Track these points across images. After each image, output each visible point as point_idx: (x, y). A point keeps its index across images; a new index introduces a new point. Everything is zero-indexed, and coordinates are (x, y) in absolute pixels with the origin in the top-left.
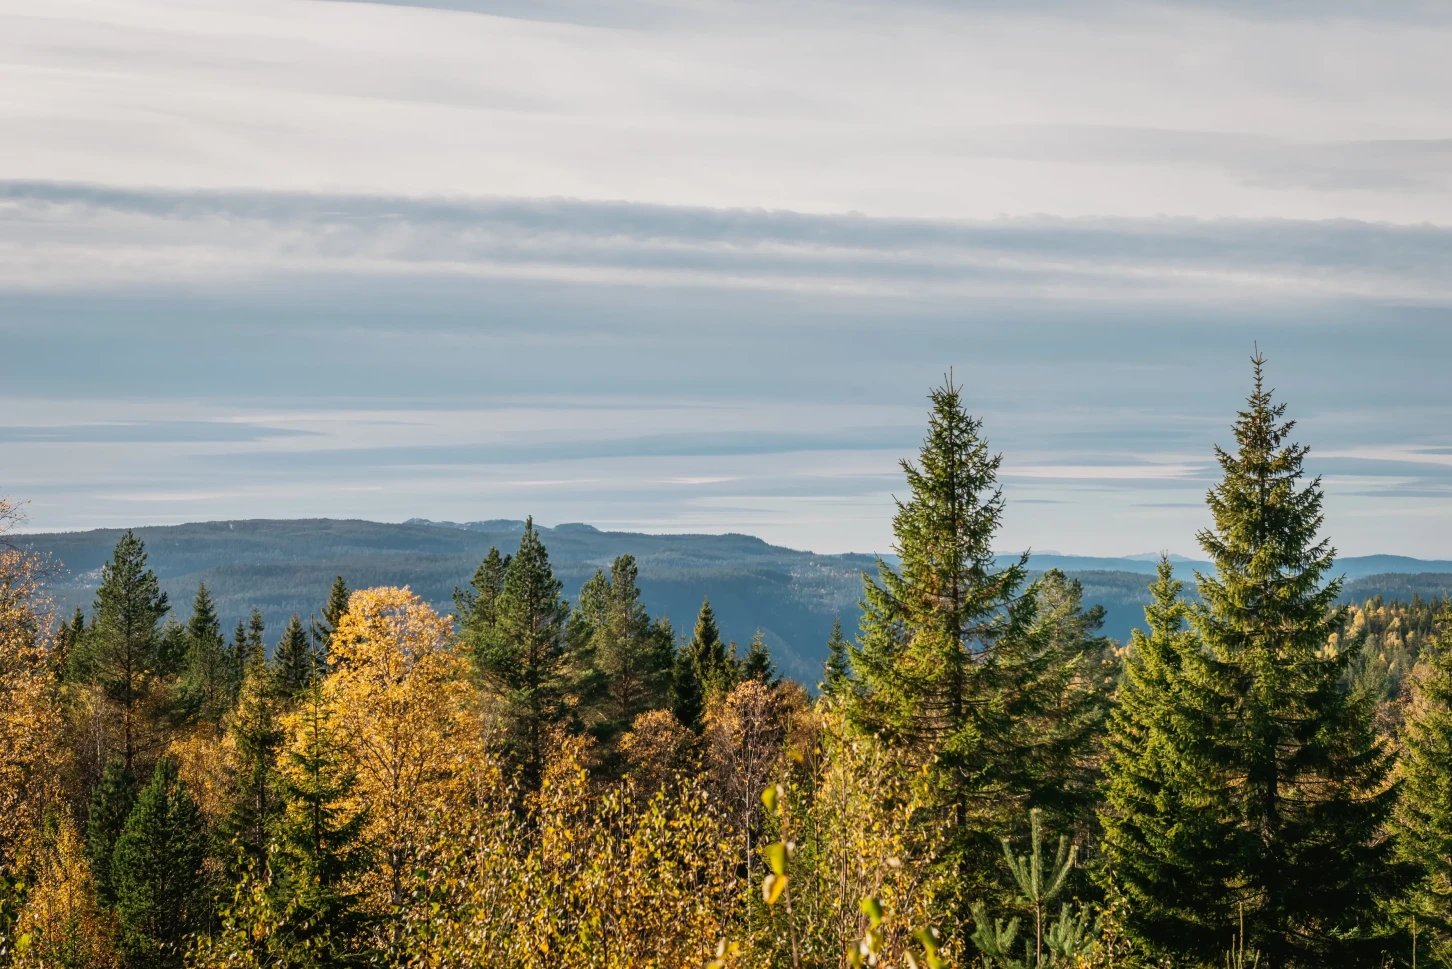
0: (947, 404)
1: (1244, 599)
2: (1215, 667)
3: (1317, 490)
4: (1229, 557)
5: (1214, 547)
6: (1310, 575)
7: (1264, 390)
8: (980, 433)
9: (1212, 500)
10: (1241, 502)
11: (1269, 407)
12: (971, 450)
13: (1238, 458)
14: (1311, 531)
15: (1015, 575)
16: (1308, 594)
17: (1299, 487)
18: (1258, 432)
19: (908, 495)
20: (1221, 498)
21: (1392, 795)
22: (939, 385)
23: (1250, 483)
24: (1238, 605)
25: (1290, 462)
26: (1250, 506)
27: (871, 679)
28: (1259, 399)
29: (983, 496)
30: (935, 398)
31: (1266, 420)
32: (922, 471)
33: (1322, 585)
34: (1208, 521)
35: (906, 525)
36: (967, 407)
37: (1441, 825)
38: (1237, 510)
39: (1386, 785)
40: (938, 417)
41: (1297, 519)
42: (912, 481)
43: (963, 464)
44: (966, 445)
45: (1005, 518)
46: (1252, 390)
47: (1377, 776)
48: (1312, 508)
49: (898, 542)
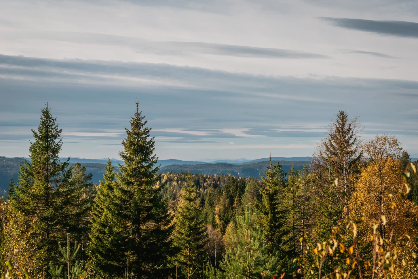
0: (46, 113)
1: (132, 172)
2: (123, 191)
3: (153, 141)
4: (128, 160)
5: (124, 156)
6: (151, 165)
7: (139, 112)
8: (56, 122)
9: (123, 143)
10: (132, 144)
11: (140, 116)
12: (53, 127)
13: (131, 131)
14: (151, 152)
15: (65, 164)
16: (150, 170)
17: (148, 139)
18: (137, 124)
19: (34, 140)
20: (126, 142)
21: (173, 227)
22: (44, 108)
23: (135, 138)
24: (130, 173)
25: (146, 132)
26: (134, 145)
27: (21, 195)
28: (137, 114)
29: (57, 141)
30: (42, 111)
31: (139, 120)
32: (38, 133)
33: (154, 168)
34: (122, 149)
35: (33, 149)
36: (52, 114)
37: (186, 236)
38: (130, 146)
39: (171, 225)
40: (43, 117)
41: (147, 149)
42: (35, 136)
43: (50, 131)
44: (51, 126)
46: (135, 111)
47: (169, 222)
48: (152, 146)
49: (31, 154)
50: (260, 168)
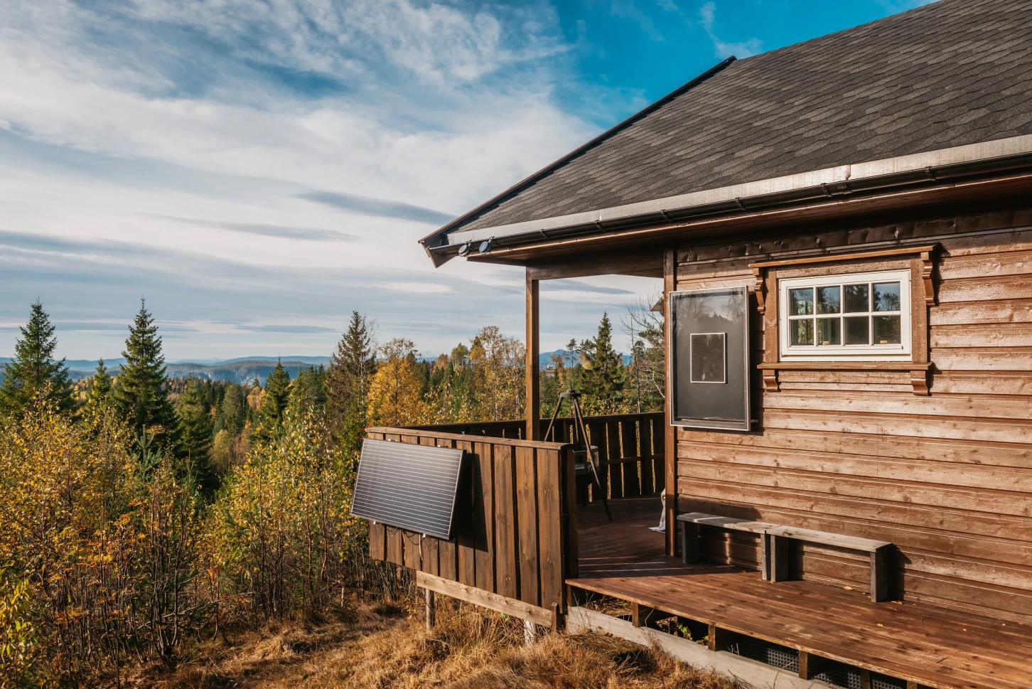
0: (37, 309)
1: (137, 372)
2: (126, 393)
3: (160, 340)
4: (130, 359)
5: (126, 356)
6: (158, 365)
7: (145, 309)
8: (48, 319)
9: (127, 342)
10: (136, 343)
11: (146, 314)
12: (45, 324)
13: (136, 329)
14: (158, 352)
15: (60, 364)
16: (157, 371)
17: (154, 339)
18: (142, 321)
19: (23, 338)
20: (130, 341)
21: (181, 431)
22: (35, 303)
23: (139, 337)
24: (135, 374)
25: (153, 330)
26: (140, 344)
27: (7, 398)
28: (143, 312)
29: (50, 339)
30: (33, 306)
31: (145, 318)
32: (29, 332)
33: (161, 368)
34: (125, 348)
35: (21, 348)
36: (43, 310)
37: (187, 442)
38: (136, 345)
39: (179, 428)
40: (34, 313)
41: (154, 349)
42: (24, 333)
43: (42, 329)
44: (43, 322)
45: (57, 346)
46: (141, 308)
47: (177, 425)
48: (159, 345)
49: (17, 353)
50: (237, 369)
